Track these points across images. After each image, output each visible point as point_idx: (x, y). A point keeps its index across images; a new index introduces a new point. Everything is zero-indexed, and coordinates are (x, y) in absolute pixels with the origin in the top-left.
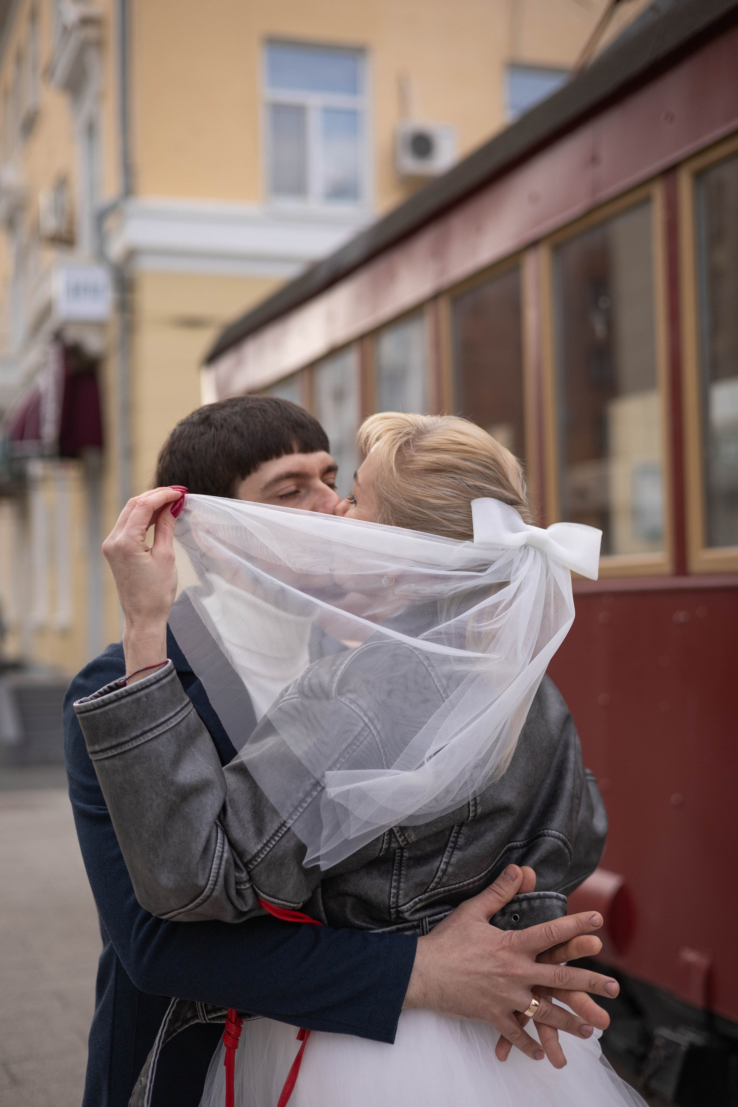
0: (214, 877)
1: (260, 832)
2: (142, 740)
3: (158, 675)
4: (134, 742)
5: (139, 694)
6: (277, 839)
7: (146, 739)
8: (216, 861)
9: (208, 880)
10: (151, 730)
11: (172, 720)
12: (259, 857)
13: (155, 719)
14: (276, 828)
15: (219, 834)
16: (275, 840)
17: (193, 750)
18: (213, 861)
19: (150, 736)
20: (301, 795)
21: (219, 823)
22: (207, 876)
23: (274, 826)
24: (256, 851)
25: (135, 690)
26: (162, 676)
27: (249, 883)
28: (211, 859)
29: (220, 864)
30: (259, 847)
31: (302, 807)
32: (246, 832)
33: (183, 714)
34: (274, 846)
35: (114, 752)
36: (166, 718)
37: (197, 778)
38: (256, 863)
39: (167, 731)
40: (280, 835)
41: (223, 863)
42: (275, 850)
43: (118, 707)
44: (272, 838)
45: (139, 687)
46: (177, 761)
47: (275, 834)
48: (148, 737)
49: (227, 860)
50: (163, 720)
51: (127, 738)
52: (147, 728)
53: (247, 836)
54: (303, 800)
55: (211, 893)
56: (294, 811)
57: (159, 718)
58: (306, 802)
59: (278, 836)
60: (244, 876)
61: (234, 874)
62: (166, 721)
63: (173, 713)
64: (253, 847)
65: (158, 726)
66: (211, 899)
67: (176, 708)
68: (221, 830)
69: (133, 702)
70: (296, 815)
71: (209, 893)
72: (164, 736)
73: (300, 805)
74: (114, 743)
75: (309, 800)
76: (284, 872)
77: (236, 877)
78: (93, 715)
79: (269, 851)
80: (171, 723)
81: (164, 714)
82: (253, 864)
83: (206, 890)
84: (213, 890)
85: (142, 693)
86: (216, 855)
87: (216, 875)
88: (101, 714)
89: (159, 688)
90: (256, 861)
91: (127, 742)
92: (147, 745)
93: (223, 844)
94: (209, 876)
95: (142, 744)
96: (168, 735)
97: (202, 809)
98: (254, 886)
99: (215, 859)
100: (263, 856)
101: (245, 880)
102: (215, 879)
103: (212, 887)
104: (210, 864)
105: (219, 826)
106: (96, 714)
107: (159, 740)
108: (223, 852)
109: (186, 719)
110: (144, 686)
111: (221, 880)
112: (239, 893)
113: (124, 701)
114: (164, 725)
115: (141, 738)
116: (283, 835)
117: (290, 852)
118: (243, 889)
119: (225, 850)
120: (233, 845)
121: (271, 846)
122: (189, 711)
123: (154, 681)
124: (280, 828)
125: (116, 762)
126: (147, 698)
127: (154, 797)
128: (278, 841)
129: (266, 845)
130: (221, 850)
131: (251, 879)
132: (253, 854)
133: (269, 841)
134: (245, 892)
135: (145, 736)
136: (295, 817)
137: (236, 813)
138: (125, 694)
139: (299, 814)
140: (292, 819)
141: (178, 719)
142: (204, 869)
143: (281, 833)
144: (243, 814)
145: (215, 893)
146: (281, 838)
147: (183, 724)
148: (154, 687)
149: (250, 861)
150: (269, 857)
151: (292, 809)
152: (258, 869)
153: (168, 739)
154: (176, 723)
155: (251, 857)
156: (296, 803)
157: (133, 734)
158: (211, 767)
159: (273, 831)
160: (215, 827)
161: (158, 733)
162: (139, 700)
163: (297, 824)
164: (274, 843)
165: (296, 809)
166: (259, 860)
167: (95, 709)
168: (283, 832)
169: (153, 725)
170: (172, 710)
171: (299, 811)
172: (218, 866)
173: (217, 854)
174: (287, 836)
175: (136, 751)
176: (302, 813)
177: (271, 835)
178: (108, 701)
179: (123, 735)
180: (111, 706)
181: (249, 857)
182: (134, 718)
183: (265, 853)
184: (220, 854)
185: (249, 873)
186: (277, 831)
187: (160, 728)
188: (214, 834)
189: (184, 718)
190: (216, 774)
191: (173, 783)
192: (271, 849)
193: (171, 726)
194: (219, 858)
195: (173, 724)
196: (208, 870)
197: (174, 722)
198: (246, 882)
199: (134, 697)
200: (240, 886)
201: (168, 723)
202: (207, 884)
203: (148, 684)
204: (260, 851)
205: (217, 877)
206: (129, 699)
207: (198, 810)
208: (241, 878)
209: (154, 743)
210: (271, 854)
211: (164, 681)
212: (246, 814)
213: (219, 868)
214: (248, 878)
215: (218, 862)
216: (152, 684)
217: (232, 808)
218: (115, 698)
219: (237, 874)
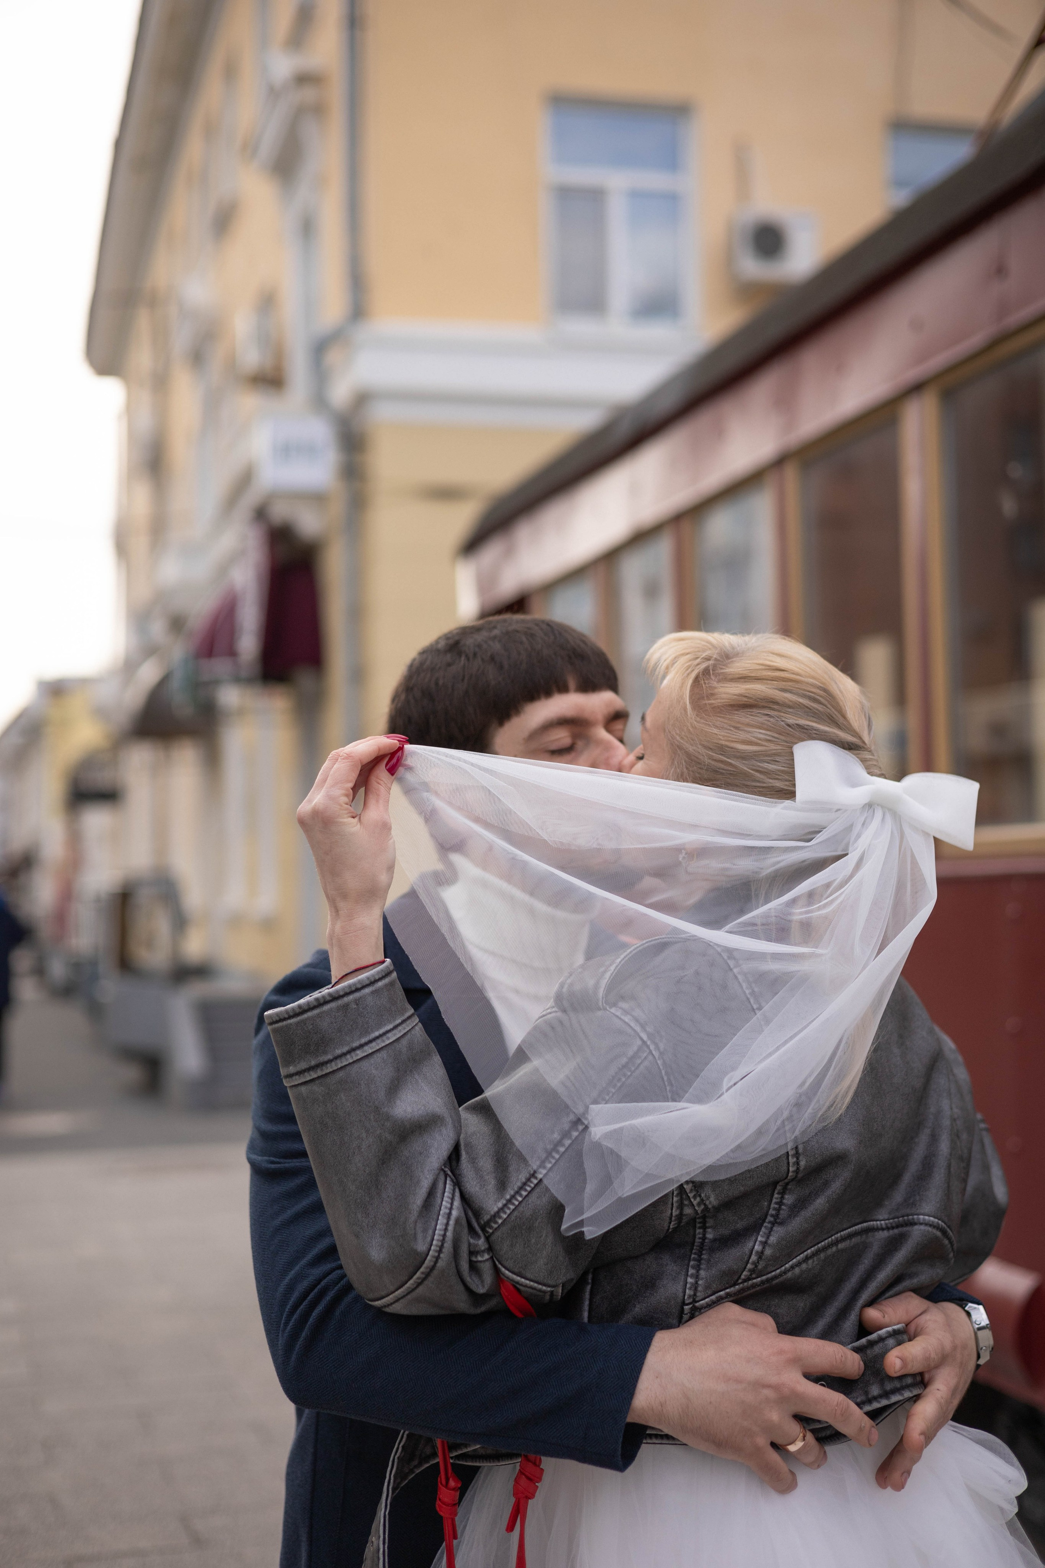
0: (438, 1240)
1: (502, 1185)
2: (349, 1059)
3: (373, 976)
4: (338, 1061)
5: (346, 999)
6: (524, 1193)
7: (355, 1059)
8: (442, 1220)
9: (431, 1245)
10: (361, 1046)
11: (389, 1035)
12: (500, 1217)
13: (367, 1032)
14: (524, 1180)
15: (448, 1186)
16: (521, 1195)
17: (416, 1076)
18: (438, 1219)
19: (360, 1054)
20: (556, 1136)
21: (449, 1173)
22: (429, 1239)
23: (520, 1177)
24: (496, 1209)
25: (341, 993)
26: (377, 978)
27: (488, 1254)
28: (435, 1217)
29: (447, 1224)
30: (500, 1205)
31: (558, 1152)
32: (484, 1185)
33: (404, 1028)
34: (520, 1203)
35: (314, 1075)
36: (381, 1031)
37: (420, 1112)
38: (495, 1226)
39: (382, 1048)
40: (529, 1189)
41: (452, 1222)
42: (521, 1209)
43: (319, 1016)
44: (518, 1192)
45: (348, 991)
46: (394, 1088)
47: (521, 1188)
48: (357, 1055)
49: (457, 1221)
50: (377, 1034)
51: (330, 1057)
52: (356, 1044)
53: (486, 1191)
54: (560, 1143)
55: (436, 1262)
56: (547, 1158)
57: (373, 1032)
58: (563, 1145)
59: (526, 1190)
60: (481, 1243)
61: (466, 1239)
62: (381, 1036)
63: (391, 1026)
64: (491, 1204)
65: (370, 1041)
66: (435, 1272)
67: (394, 1020)
68: (452, 1180)
69: (338, 1009)
70: (550, 1162)
71: (432, 1263)
72: (379, 1055)
73: (555, 1149)
74: (313, 1063)
75: (567, 1142)
76: (533, 1241)
77: (470, 1244)
78: (286, 1026)
79: (514, 1210)
80: (388, 1038)
81: (380, 1026)
82: (491, 1227)
83: (429, 1258)
84: (437, 1258)
85: (351, 997)
86: (441, 1212)
87: (441, 1238)
88: (298, 1024)
89: (373, 993)
90: (496, 1222)
91: (330, 1061)
92: (356, 1066)
93: (453, 1199)
94: (433, 1240)
95: (350, 1064)
96: (384, 1054)
97: (425, 1152)
98: (495, 1259)
99: (440, 1217)
100: (505, 1216)
101: (483, 1248)
102: (440, 1244)
103: (437, 1254)
104: (433, 1224)
105: (450, 1177)
106: (291, 1024)
107: (372, 1060)
108: (451, 1209)
109: (409, 1036)
110: (353, 989)
111: (448, 1245)
112: (474, 1267)
113: (326, 1008)
114: (379, 1041)
115: (348, 1056)
116: (533, 1189)
117: (541, 1212)
118: (481, 1262)
119: (454, 1207)
120: (465, 1199)
121: (517, 1203)
122: (413, 1026)
123: (368, 982)
124: (529, 1180)
125: (316, 1088)
126: (357, 1005)
127: (364, 1135)
128: (526, 1196)
129: (509, 1201)
130: (449, 1206)
131: (490, 1249)
132: (492, 1213)
133: (513, 1197)
134: (482, 1265)
135: (353, 1054)
136: (549, 1166)
137: (473, 1161)
138: (328, 998)
139: (553, 1161)
140: (544, 1167)
141: (398, 1034)
142: (425, 1231)
143: (529, 1186)
144: (482, 1163)
145: (440, 1264)
146: (530, 1192)
147: (404, 1042)
148: (367, 991)
149: (488, 1223)
150: (513, 1218)
151: (544, 1156)
152: (498, 1233)
153: (383, 1059)
154: (394, 1038)
155: (489, 1217)
156: (549, 1147)
157: (338, 1052)
158: (439, 1100)
159: (519, 1184)
160: (442, 1177)
161: (370, 1051)
162: (346, 1006)
163: (551, 1174)
164: (520, 1199)
165: (549, 1154)
166: (500, 1221)
167: (290, 1017)
168: (532, 1185)
169: (363, 1041)
170: (390, 1022)
171: (553, 1157)
172: (444, 1227)
173: (444, 1211)
174: (538, 1190)
175: (341, 1074)
176: (557, 1161)
177: (516, 1189)
178: (306, 1008)
179: (325, 1053)
180: (310, 1014)
181: (486, 1218)
182: (340, 1030)
183: (508, 1212)
184: (447, 1211)
185: (487, 1239)
186: (525, 1184)
187: (374, 1044)
188: (440, 1185)
189: (405, 1034)
190: (447, 1108)
191: (388, 1117)
192: (517, 1207)
193: (388, 1042)
194: (446, 1216)
195: (391, 1041)
196: (430, 1232)
197: (392, 1037)
198: (483, 1251)
199: (340, 1002)
200: (476, 1257)
201: (384, 1038)
202: (429, 1250)
203: (359, 986)
204: (501, 1209)
205: (443, 1241)
206: (333, 1005)
207: (421, 1154)
208: (477, 1245)
209: (365, 1064)
210: (515, 1213)
211: (380, 984)
212: (486, 1164)
213: (446, 1230)
214: (487, 1246)
215: (445, 1221)
216: (363, 987)
217: (467, 1153)
218: (315, 1003)
219: (472, 1241)
